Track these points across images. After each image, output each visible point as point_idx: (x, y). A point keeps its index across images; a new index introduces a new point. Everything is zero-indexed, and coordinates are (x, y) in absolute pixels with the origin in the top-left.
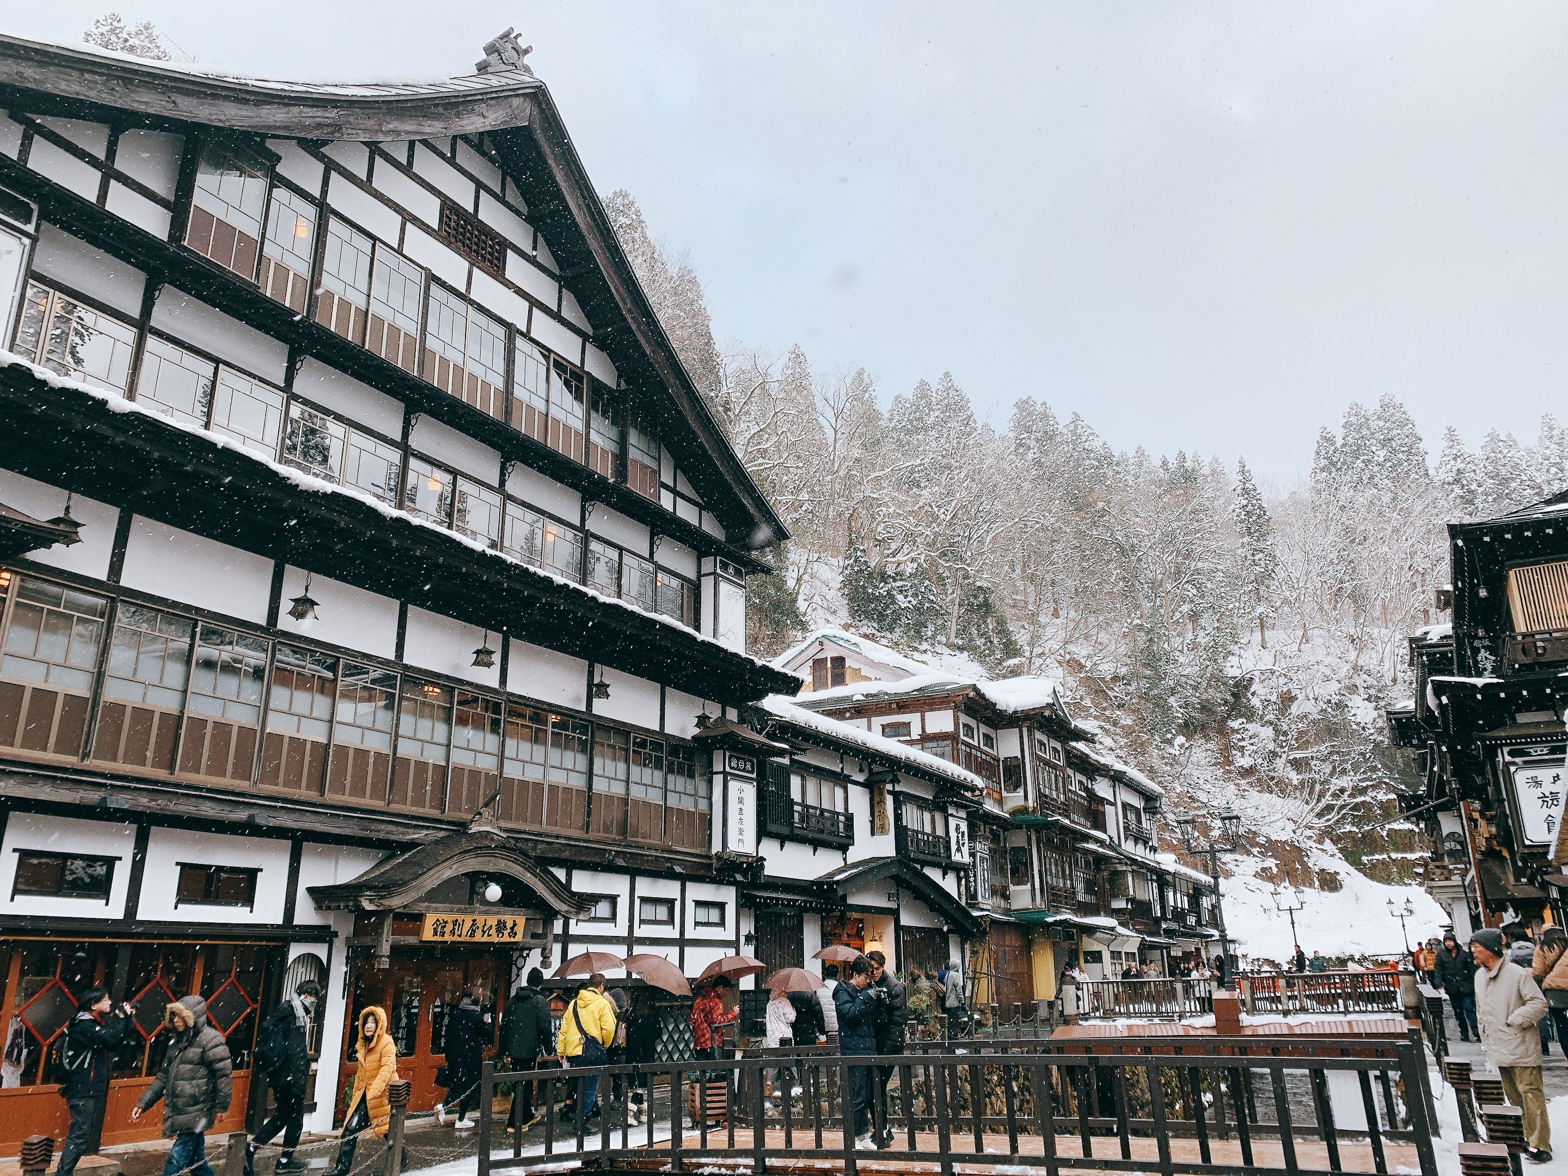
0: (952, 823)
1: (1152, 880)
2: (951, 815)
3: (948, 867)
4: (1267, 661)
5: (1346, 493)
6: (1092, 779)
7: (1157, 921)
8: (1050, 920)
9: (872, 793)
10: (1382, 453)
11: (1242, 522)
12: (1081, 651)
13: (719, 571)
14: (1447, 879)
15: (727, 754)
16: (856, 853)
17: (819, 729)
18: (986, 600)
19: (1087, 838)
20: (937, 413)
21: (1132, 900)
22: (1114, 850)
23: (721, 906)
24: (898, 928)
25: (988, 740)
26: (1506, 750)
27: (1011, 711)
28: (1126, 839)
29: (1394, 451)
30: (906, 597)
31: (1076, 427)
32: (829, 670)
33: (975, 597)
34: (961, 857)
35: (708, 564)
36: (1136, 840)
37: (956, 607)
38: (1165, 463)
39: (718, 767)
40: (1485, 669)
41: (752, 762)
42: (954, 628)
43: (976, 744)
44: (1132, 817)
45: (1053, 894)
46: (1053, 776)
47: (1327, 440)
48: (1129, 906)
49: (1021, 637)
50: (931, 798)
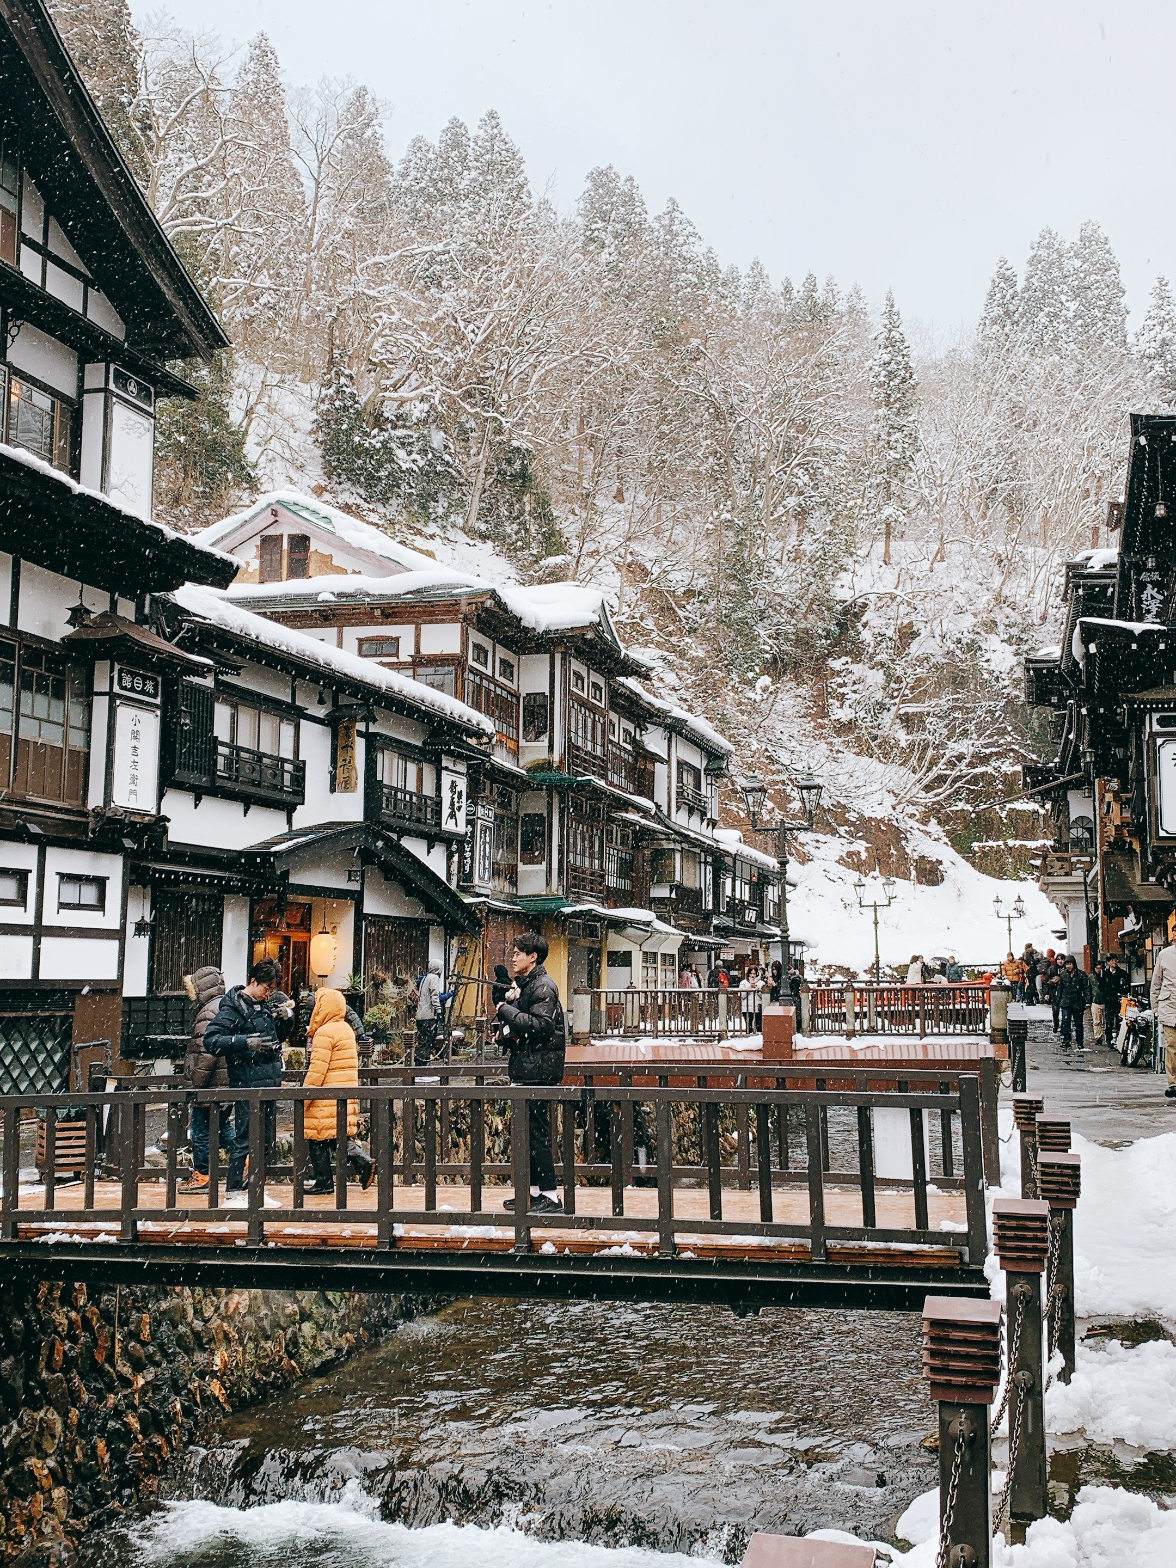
0: (446, 778)
1: (706, 863)
2: (446, 768)
3: (434, 838)
4: (887, 583)
5: (1020, 357)
6: (643, 729)
7: (707, 916)
8: (567, 910)
9: (335, 737)
10: (1073, 306)
11: (881, 385)
12: (647, 552)
13: (112, 386)
14: (1067, 874)
15: (117, 667)
16: (304, 817)
17: (262, 639)
18: (524, 467)
19: (626, 805)
20: (474, 174)
21: (679, 888)
22: (661, 822)
23: (100, 883)
24: (360, 916)
25: (507, 668)
26: (1156, 716)
27: (540, 630)
28: (678, 808)
29: (1088, 305)
30: (410, 453)
31: (672, 220)
32: (285, 555)
33: (509, 462)
34: (455, 825)
35: (95, 375)
36: (691, 811)
37: (482, 475)
38: (788, 290)
39: (101, 685)
40: (1149, 612)
41: (154, 680)
42: (476, 506)
43: (489, 672)
44: (688, 779)
45: (575, 878)
46: (589, 721)
47: (1006, 280)
48: (673, 896)
49: (569, 527)
50: (419, 744)
